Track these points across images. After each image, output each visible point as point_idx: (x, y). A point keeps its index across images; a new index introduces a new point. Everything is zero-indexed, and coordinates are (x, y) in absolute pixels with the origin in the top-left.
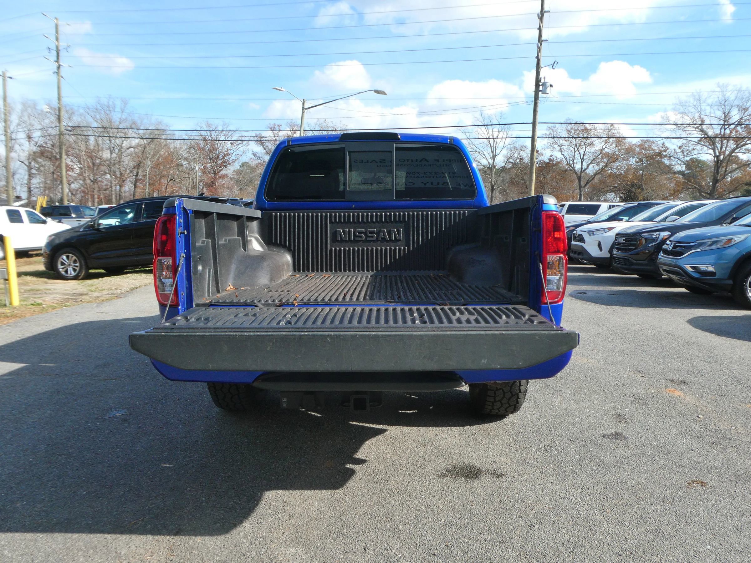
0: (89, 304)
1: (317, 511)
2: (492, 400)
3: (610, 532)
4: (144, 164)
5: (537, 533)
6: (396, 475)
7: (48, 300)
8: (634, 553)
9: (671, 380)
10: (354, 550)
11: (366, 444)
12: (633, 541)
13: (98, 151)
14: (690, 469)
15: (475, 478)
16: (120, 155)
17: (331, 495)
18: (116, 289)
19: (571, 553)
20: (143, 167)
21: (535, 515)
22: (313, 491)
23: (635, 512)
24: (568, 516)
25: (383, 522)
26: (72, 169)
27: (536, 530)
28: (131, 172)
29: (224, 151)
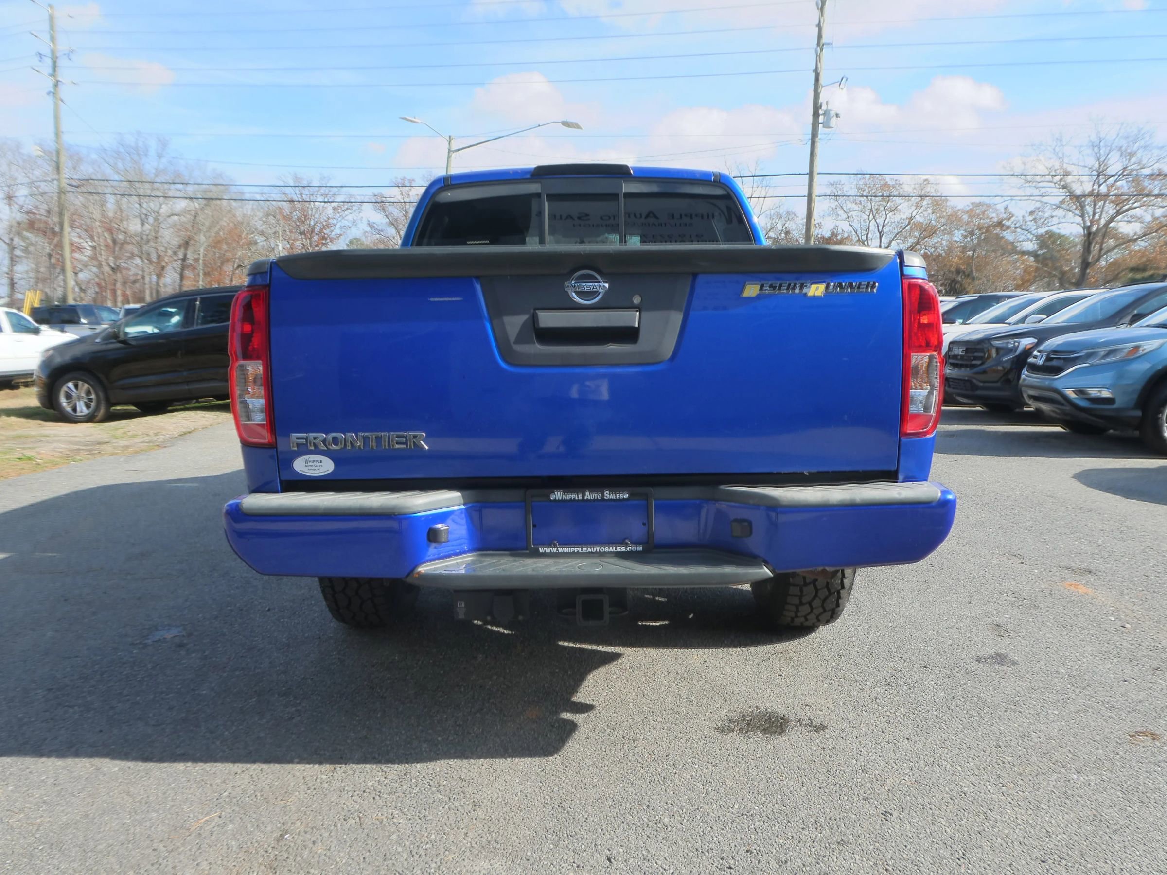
0: (112, 458)
1: (519, 794)
2: (796, 601)
3: (1020, 823)
4: (196, 241)
5: (898, 826)
6: (646, 730)
7: (45, 452)
8: (1067, 857)
9: (1067, 569)
10: (592, 862)
11: (591, 678)
12: (1060, 836)
13: (121, 220)
14: (1129, 712)
15: (780, 733)
16: (157, 228)
17: (540, 766)
18: (156, 434)
19: (962, 860)
20: (194, 245)
21: (890, 795)
22: (509, 759)
23: (1055, 787)
24: (945, 795)
25: (635, 812)
26: (80, 249)
27: (896, 821)
28: (175, 253)
29: (322, 220)
